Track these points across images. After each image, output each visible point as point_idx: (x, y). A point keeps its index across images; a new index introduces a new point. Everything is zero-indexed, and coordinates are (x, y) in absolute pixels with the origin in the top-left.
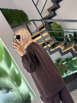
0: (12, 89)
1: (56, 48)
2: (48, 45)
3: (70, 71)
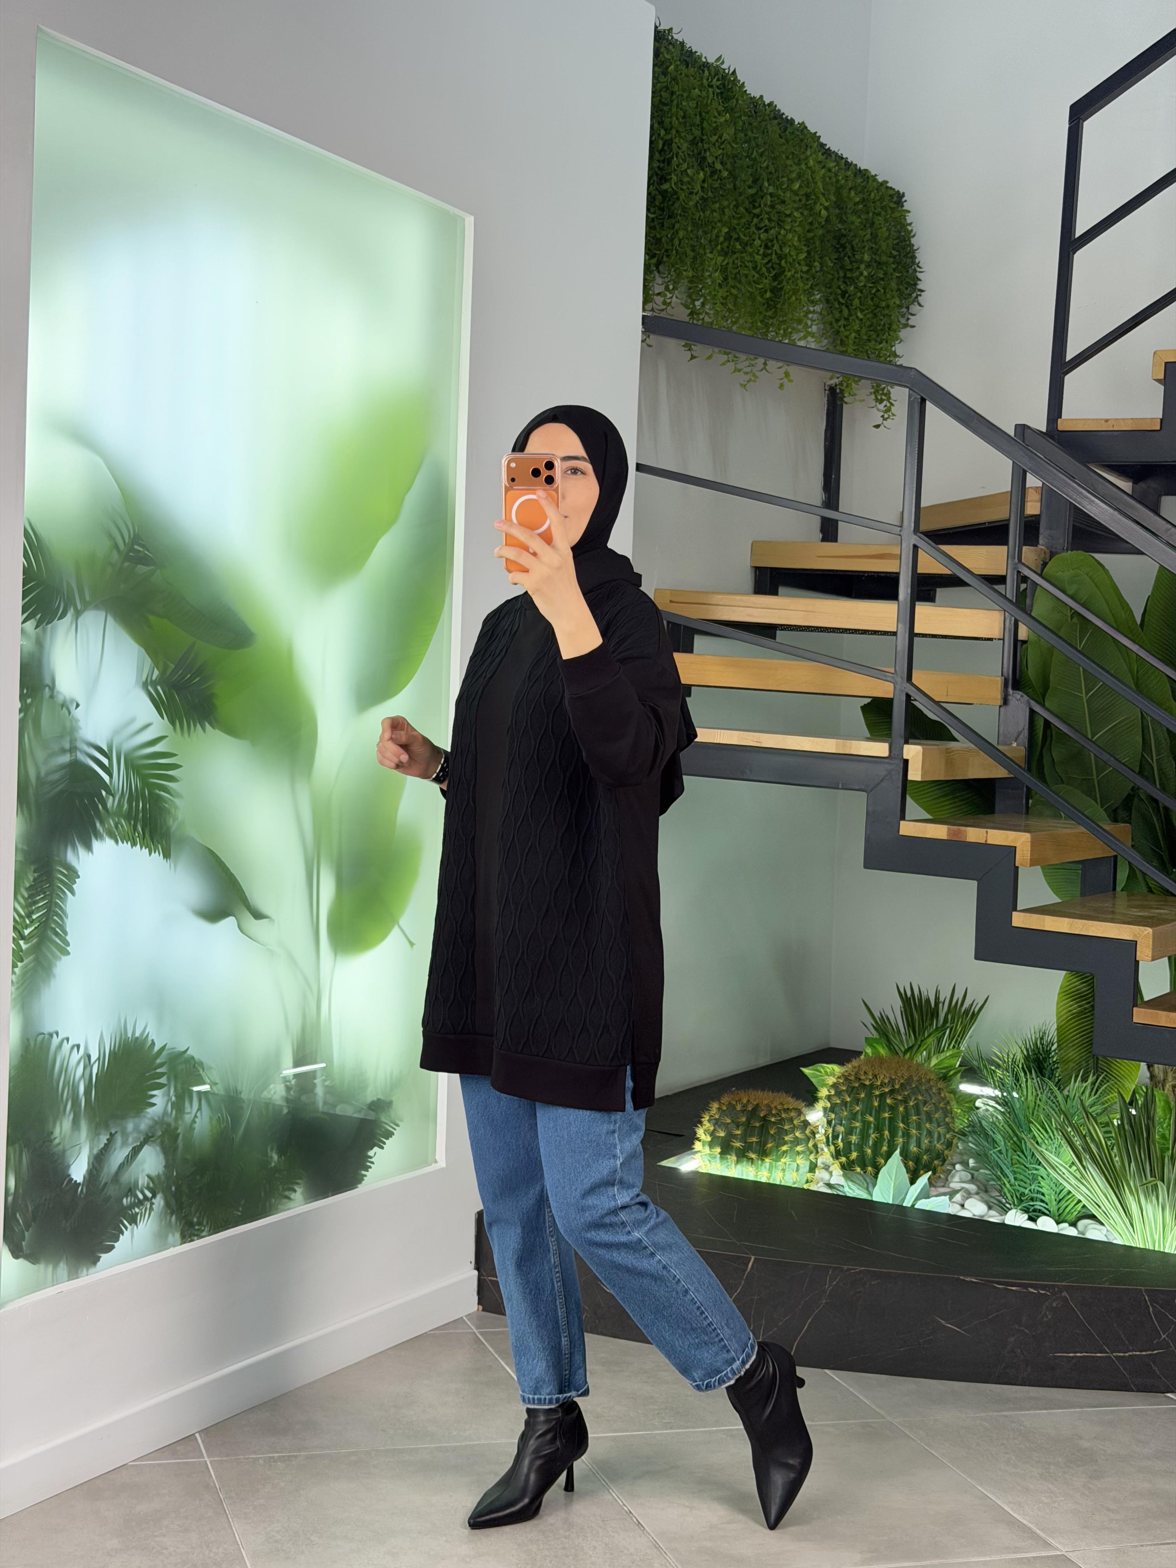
0: (258, 915)
1: (975, 834)
2: (913, 752)
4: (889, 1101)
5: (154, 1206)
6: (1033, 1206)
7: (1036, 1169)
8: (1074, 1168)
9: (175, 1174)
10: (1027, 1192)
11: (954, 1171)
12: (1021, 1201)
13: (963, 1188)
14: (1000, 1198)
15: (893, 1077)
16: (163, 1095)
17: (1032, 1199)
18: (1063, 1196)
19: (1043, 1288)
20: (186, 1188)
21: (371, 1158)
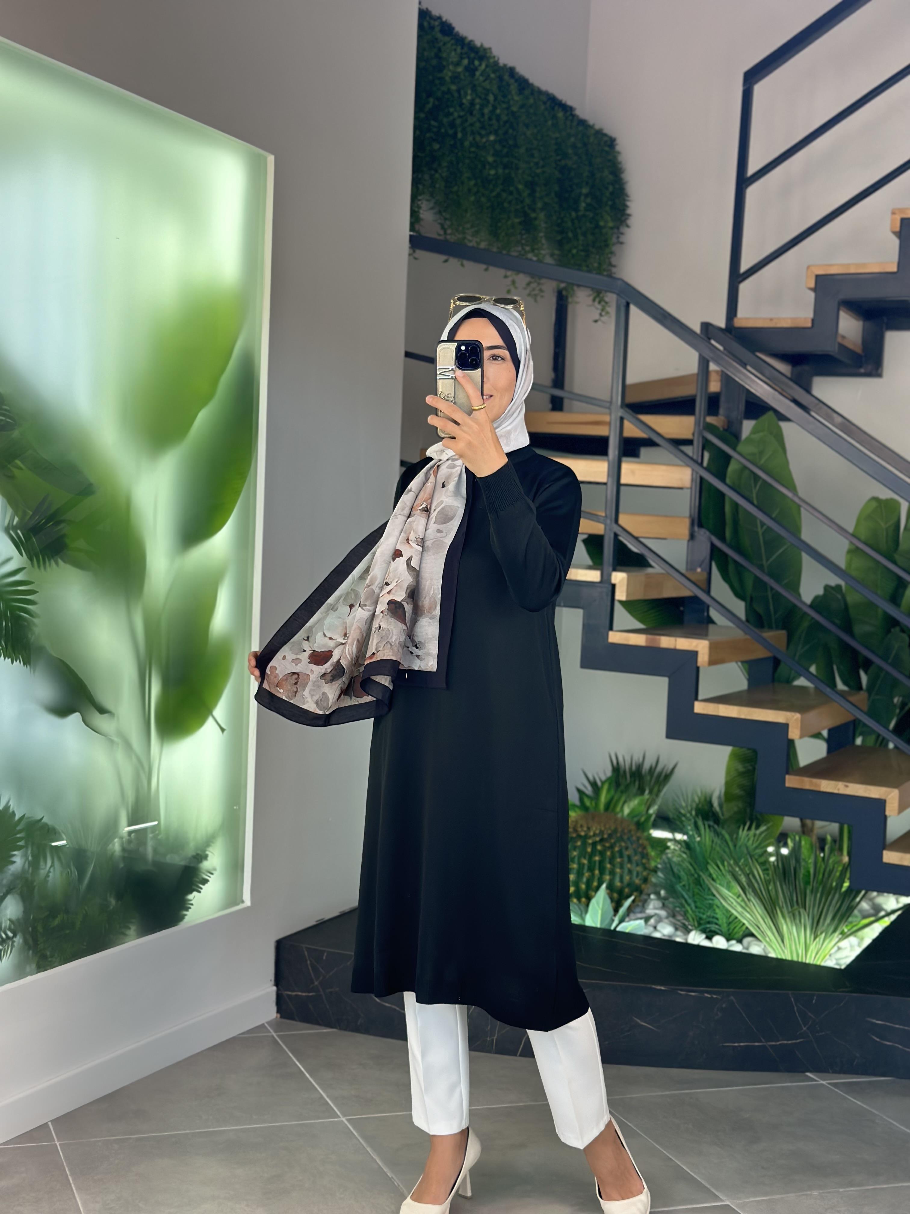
0: (102, 711)
1: (666, 642)
2: (619, 578)
3: (663, 913)
4: (599, 847)
5: (15, 944)
6: (709, 928)
7: (712, 900)
8: (740, 899)
9: (32, 917)
10: (704, 917)
11: (649, 900)
12: (700, 924)
13: (656, 914)
14: (684, 921)
15: (603, 829)
16: (22, 856)
17: (709, 923)
18: (732, 920)
19: (715, 993)
20: (40, 929)
21: (191, 900)
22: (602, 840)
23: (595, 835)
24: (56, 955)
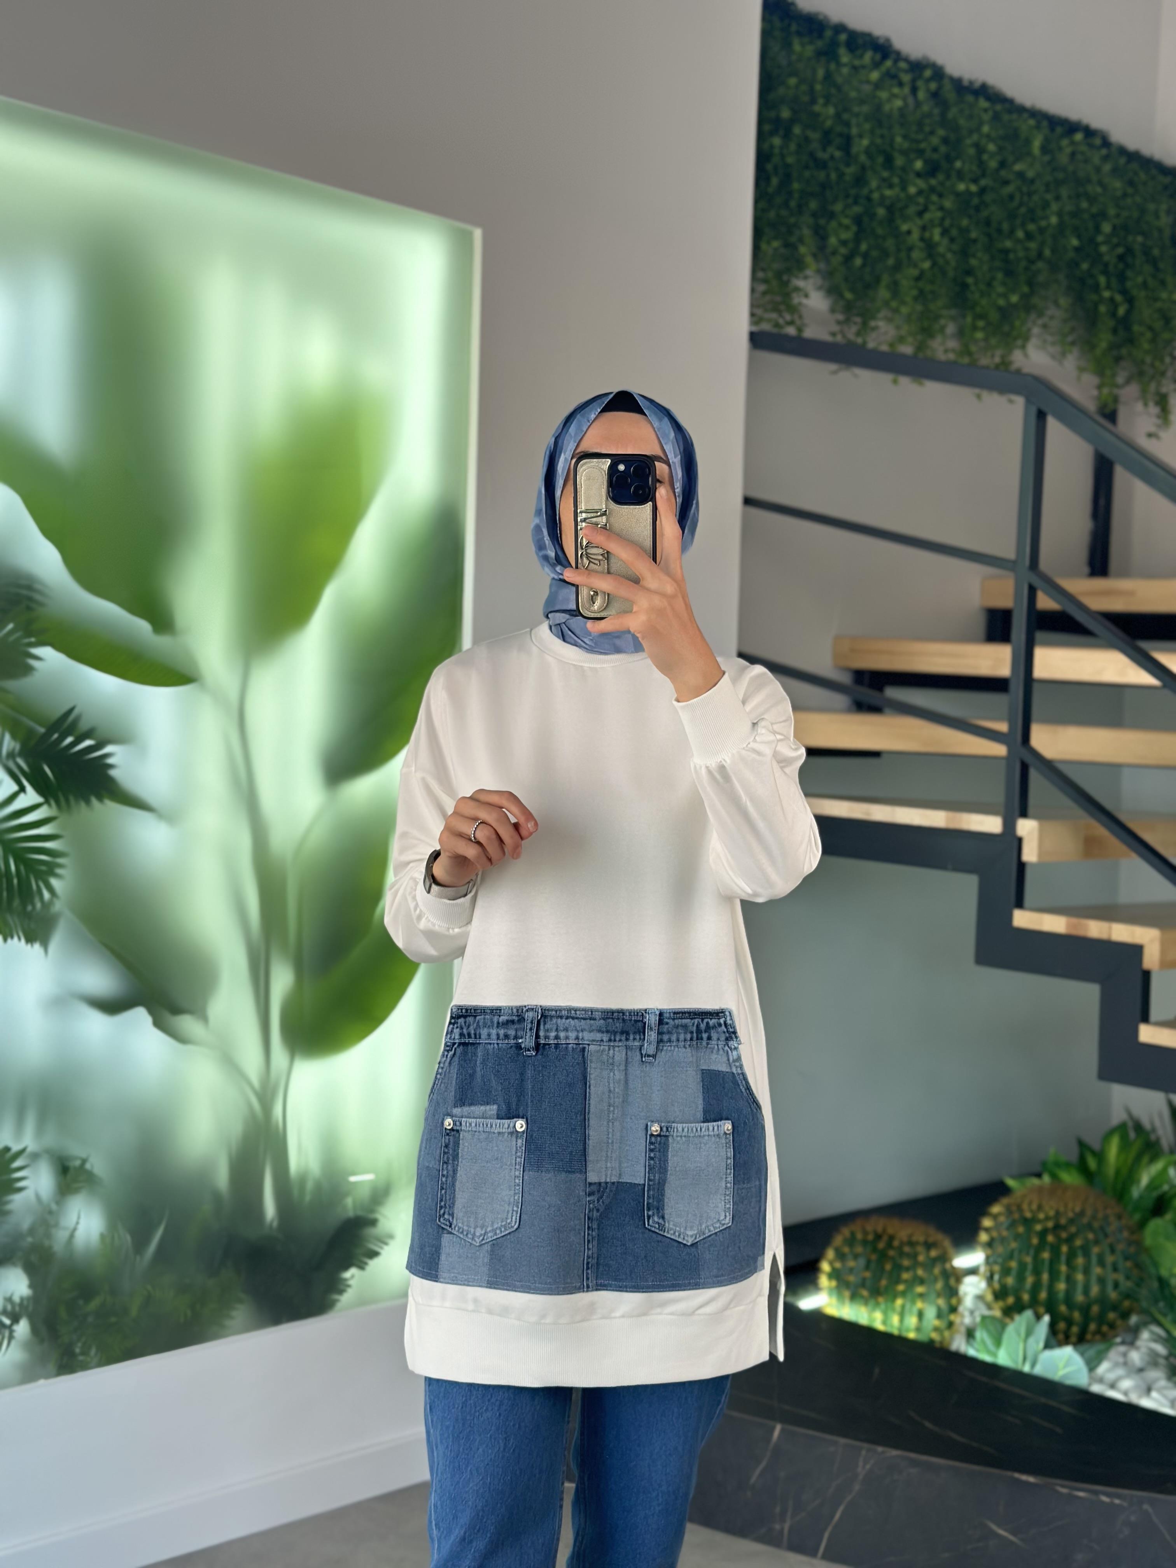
2: (1026, 829)
3: (1160, 1349)
4: (1050, 1238)
5: (15, 1334)
9: (46, 1297)
15: (1062, 1209)
19: (1118, 1496)
20: (63, 1313)
21: (346, 1280)
22: (1057, 1227)
23: (1047, 1218)
24: (93, 1351)
